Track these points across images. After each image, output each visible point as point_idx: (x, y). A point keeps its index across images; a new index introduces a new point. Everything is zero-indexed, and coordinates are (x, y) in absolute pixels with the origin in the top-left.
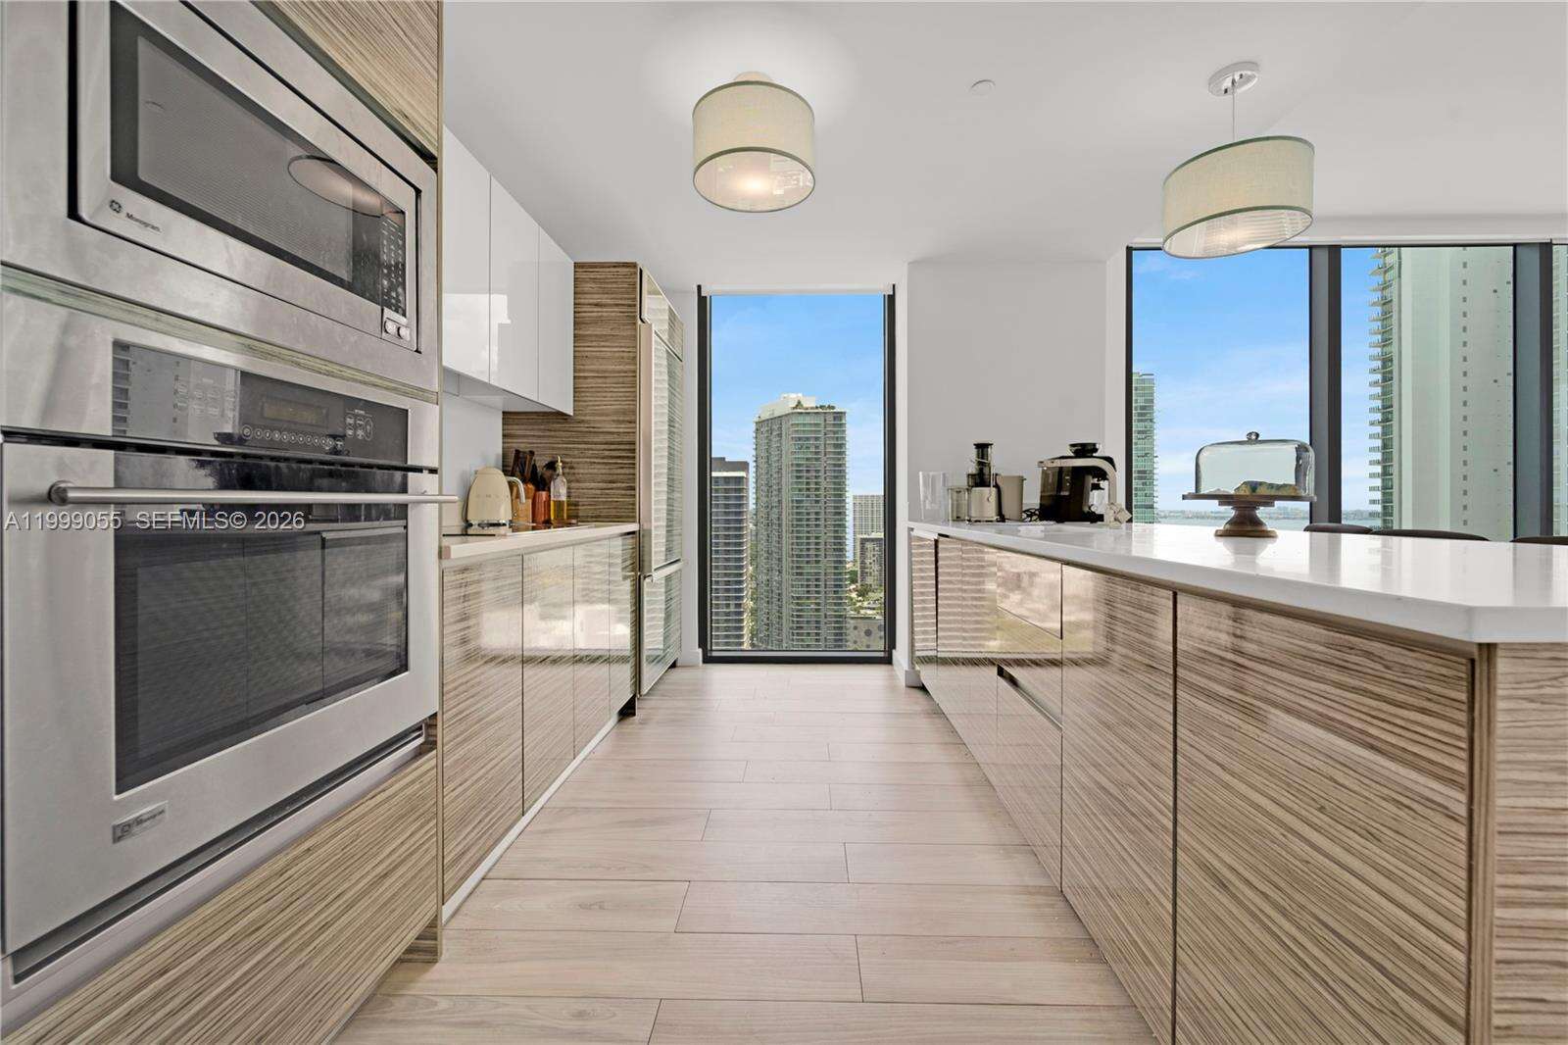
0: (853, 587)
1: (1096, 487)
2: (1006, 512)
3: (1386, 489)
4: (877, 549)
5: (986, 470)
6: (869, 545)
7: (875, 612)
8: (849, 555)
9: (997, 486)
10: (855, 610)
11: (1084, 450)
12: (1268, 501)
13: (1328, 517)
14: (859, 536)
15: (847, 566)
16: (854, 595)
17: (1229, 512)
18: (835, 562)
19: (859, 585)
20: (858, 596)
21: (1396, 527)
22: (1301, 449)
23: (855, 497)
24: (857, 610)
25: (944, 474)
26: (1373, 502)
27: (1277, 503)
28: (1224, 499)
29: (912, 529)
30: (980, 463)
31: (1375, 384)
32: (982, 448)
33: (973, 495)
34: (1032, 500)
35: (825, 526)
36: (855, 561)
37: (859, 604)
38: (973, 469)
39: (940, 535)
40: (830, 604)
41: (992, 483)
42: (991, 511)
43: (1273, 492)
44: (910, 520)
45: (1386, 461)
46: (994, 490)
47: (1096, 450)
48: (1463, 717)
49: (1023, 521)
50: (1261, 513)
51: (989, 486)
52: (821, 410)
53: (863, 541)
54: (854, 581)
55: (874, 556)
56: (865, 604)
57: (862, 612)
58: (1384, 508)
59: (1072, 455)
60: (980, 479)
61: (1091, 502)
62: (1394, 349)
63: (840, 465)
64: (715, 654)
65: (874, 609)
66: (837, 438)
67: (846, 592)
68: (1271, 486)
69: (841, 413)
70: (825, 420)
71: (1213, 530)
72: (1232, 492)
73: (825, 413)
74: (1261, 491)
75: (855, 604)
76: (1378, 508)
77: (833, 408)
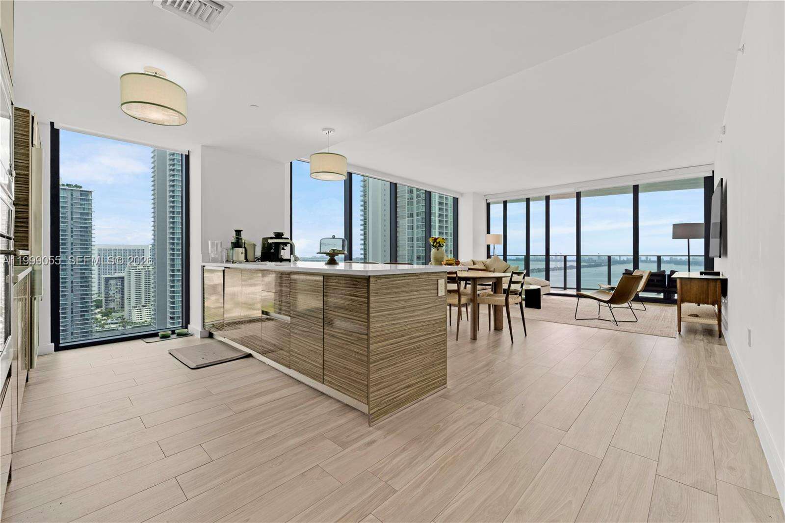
0: (99, 310)
1: (283, 249)
2: (249, 258)
3: (365, 249)
4: (118, 284)
5: (240, 241)
6: (112, 282)
7: (117, 325)
8: (95, 289)
9: (245, 247)
10: (100, 326)
11: (279, 235)
12: (337, 254)
13: (349, 258)
14: (103, 276)
15: (93, 297)
16: (99, 316)
17: (328, 258)
18: (82, 295)
19: (103, 309)
20: (103, 316)
21: (367, 261)
22: (343, 241)
23: (99, 250)
24: (102, 326)
25: (221, 242)
26: (361, 254)
27: (339, 255)
28: (327, 254)
29: (204, 266)
30: (237, 238)
31: (361, 210)
32: (238, 232)
33: (234, 251)
34: (258, 253)
35: (72, 270)
36: (99, 293)
37: (103, 322)
38: (234, 241)
39: (225, 268)
40: (77, 325)
41: (243, 247)
42: (242, 257)
43: (338, 252)
44: (202, 262)
45: (365, 239)
46: (244, 249)
47: (283, 235)
48: (367, 288)
49: (255, 262)
50: (336, 258)
51: (242, 248)
52: (67, 188)
53: (107, 280)
54: (98, 307)
55: (117, 288)
56: (109, 321)
57: (106, 326)
58: (364, 256)
59: (274, 236)
60: (237, 244)
61: (282, 254)
62: (367, 198)
63: (87, 228)
64: (61, 345)
65: (117, 323)
66: (84, 209)
67: (92, 315)
68: (338, 250)
69: (88, 191)
70: (72, 195)
71: (324, 263)
72: (328, 251)
73: (72, 190)
74: (336, 252)
75: (100, 322)
76: (363, 256)
77: (81, 187)
